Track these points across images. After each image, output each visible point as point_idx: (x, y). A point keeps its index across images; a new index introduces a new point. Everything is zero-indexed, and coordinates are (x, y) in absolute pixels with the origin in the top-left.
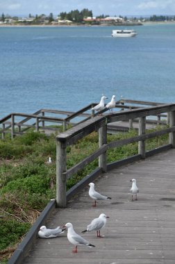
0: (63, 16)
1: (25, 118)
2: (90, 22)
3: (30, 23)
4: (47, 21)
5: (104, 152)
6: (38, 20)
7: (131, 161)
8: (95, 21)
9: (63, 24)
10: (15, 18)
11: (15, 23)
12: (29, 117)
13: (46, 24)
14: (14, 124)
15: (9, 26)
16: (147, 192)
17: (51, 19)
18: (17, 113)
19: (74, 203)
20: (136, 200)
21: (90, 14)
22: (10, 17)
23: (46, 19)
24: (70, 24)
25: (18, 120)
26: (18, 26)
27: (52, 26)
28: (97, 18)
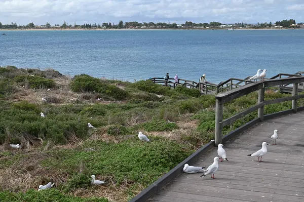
0: (278, 23)
1: (239, 81)
2: (294, 27)
3: (258, 28)
4: (268, 27)
5: (262, 107)
6: (263, 26)
7: (285, 114)
8: (297, 26)
9: (277, 28)
10: (250, 25)
11: (250, 28)
12: (242, 81)
13: (267, 28)
14: (232, 85)
15: (245, 29)
16: (286, 139)
17: (270, 25)
18: (234, 78)
19: (229, 143)
20: (276, 144)
21: (294, 22)
22: (246, 25)
23: (268, 25)
24: (281, 28)
25: (235, 82)
26: (251, 29)
27: (271, 29)
28: (298, 24)
